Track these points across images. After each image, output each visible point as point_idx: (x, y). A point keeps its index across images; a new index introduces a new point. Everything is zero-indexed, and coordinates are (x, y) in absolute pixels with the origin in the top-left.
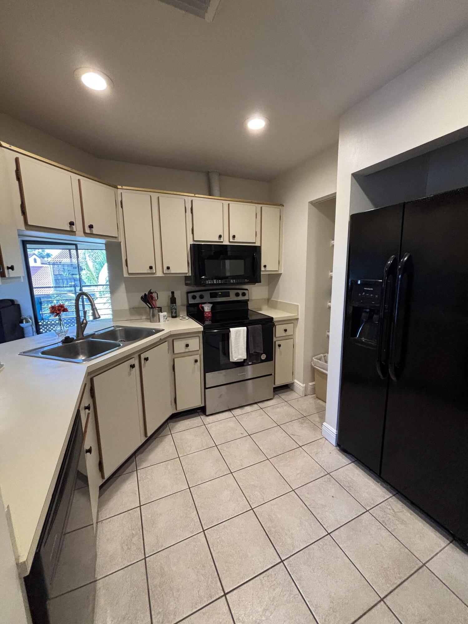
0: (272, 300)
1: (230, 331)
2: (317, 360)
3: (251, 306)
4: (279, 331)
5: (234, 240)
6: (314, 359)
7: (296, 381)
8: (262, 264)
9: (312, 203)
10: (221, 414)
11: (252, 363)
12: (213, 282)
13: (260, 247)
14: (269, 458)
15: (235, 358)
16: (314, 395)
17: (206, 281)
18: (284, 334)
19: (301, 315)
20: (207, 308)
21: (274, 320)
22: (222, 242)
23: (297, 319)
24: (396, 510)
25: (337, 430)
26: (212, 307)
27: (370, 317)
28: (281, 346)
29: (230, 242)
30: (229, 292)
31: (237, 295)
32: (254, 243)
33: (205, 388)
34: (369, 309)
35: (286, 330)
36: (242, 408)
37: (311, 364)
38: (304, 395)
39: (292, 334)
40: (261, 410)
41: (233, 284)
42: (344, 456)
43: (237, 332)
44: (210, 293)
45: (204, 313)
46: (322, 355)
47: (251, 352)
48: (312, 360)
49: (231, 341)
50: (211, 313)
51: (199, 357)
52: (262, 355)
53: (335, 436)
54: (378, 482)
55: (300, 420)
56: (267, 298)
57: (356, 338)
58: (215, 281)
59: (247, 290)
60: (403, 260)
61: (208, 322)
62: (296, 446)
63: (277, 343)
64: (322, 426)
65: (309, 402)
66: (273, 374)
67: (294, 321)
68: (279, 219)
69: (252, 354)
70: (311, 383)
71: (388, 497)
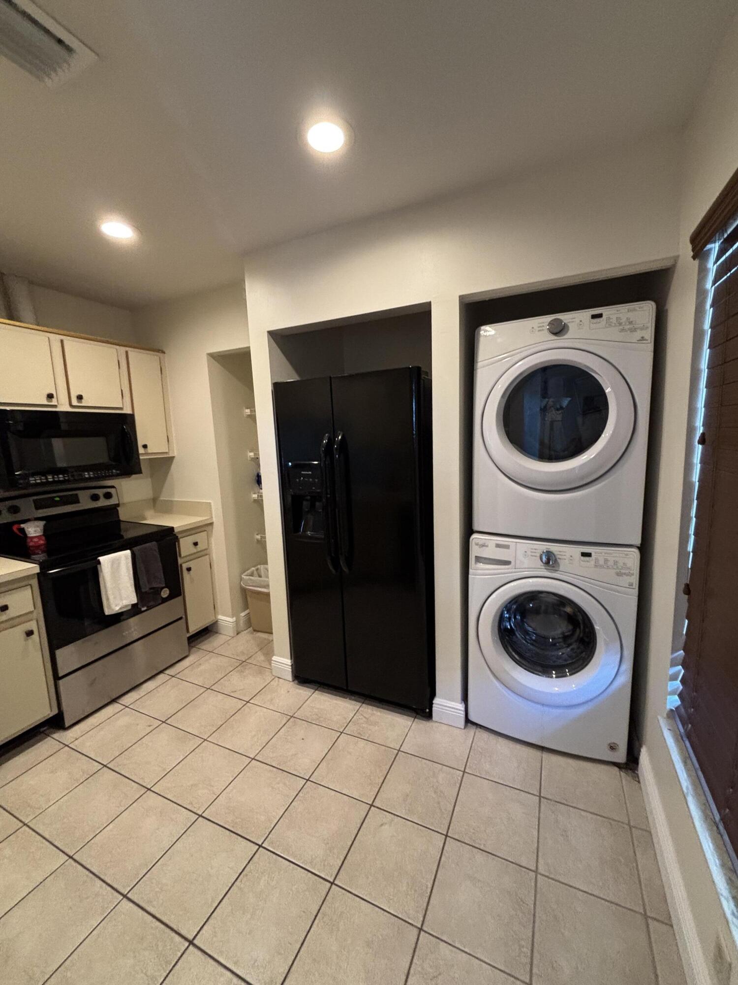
0: (162, 500)
1: (99, 563)
2: (248, 577)
3: (124, 515)
4: (185, 546)
5: (81, 403)
6: (245, 577)
7: (220, 617)
8: (140, 443)
9: (212, 356)
10: (97, 715)
11: (147, 607)
12: (47, 479)
13: (132, 416)
14: (206, 738)
15: (116, 606)
16: (251, 628)
17: (28, 479)
18: (193, 550)
19: (217, 516)
20: (34, 530)
21: (176, 531)
22: (55, 406)
23: (212, 524)
24: (367, 716)
25: (291, 659)
26: (45, 526)
27: (313, 506)
28: (192, 569)
29: (71, 405)
30: (77, 495)
31: (95, 498)
32: (121, 409)
33: (57, 678)
34: (309, 496)
35: (196, 544)
36: (136, 690)
37: (241, 585)
38: (236, 634)
39: (206, 547)
40: (174, 678)
41: (90, 479)
42: (305, 688)
43: (113, 562)
44: (33, 500)
45: (26, 540)
46: (253, 568)
47: (143, 590)
48: (241, 579)
49: (104, 579)
50: (44, 538)
51: (37, 624)
52: (163, 591)
53: (290, 667)
54: (346, 698)
55: (239, 668)
56: (152, 497)
57: (300, 533)
58: (49, 477)
59: (113, 487)
60: (338, 439)
61: (41, 556)
62: (242, 703)
63: (185, 566)
64: (270, 664)
65: (246, 642)
66: (184, 616)
67: (207, 527)
68: (160, 372)
69: (146, 592)
70: (243, 613)
71: (358, 708)
